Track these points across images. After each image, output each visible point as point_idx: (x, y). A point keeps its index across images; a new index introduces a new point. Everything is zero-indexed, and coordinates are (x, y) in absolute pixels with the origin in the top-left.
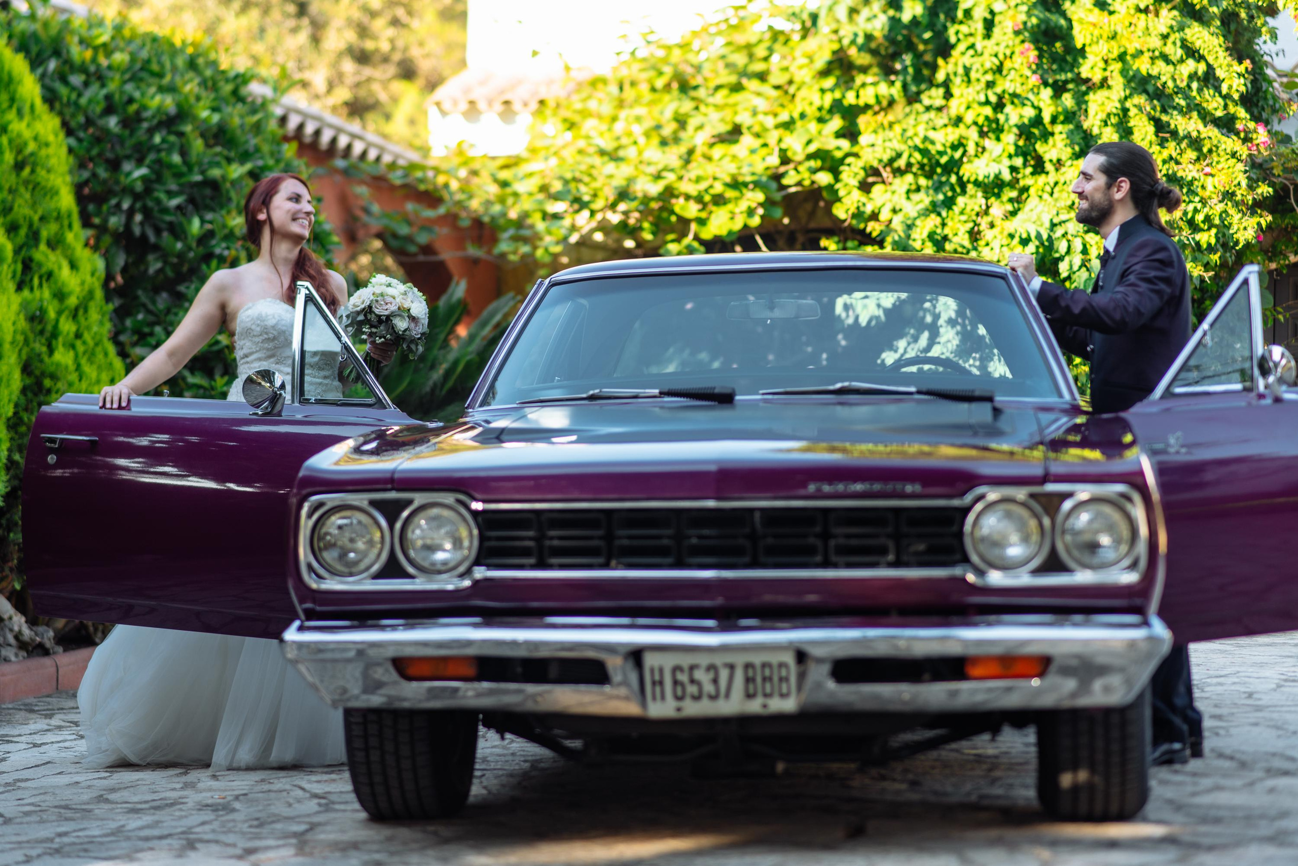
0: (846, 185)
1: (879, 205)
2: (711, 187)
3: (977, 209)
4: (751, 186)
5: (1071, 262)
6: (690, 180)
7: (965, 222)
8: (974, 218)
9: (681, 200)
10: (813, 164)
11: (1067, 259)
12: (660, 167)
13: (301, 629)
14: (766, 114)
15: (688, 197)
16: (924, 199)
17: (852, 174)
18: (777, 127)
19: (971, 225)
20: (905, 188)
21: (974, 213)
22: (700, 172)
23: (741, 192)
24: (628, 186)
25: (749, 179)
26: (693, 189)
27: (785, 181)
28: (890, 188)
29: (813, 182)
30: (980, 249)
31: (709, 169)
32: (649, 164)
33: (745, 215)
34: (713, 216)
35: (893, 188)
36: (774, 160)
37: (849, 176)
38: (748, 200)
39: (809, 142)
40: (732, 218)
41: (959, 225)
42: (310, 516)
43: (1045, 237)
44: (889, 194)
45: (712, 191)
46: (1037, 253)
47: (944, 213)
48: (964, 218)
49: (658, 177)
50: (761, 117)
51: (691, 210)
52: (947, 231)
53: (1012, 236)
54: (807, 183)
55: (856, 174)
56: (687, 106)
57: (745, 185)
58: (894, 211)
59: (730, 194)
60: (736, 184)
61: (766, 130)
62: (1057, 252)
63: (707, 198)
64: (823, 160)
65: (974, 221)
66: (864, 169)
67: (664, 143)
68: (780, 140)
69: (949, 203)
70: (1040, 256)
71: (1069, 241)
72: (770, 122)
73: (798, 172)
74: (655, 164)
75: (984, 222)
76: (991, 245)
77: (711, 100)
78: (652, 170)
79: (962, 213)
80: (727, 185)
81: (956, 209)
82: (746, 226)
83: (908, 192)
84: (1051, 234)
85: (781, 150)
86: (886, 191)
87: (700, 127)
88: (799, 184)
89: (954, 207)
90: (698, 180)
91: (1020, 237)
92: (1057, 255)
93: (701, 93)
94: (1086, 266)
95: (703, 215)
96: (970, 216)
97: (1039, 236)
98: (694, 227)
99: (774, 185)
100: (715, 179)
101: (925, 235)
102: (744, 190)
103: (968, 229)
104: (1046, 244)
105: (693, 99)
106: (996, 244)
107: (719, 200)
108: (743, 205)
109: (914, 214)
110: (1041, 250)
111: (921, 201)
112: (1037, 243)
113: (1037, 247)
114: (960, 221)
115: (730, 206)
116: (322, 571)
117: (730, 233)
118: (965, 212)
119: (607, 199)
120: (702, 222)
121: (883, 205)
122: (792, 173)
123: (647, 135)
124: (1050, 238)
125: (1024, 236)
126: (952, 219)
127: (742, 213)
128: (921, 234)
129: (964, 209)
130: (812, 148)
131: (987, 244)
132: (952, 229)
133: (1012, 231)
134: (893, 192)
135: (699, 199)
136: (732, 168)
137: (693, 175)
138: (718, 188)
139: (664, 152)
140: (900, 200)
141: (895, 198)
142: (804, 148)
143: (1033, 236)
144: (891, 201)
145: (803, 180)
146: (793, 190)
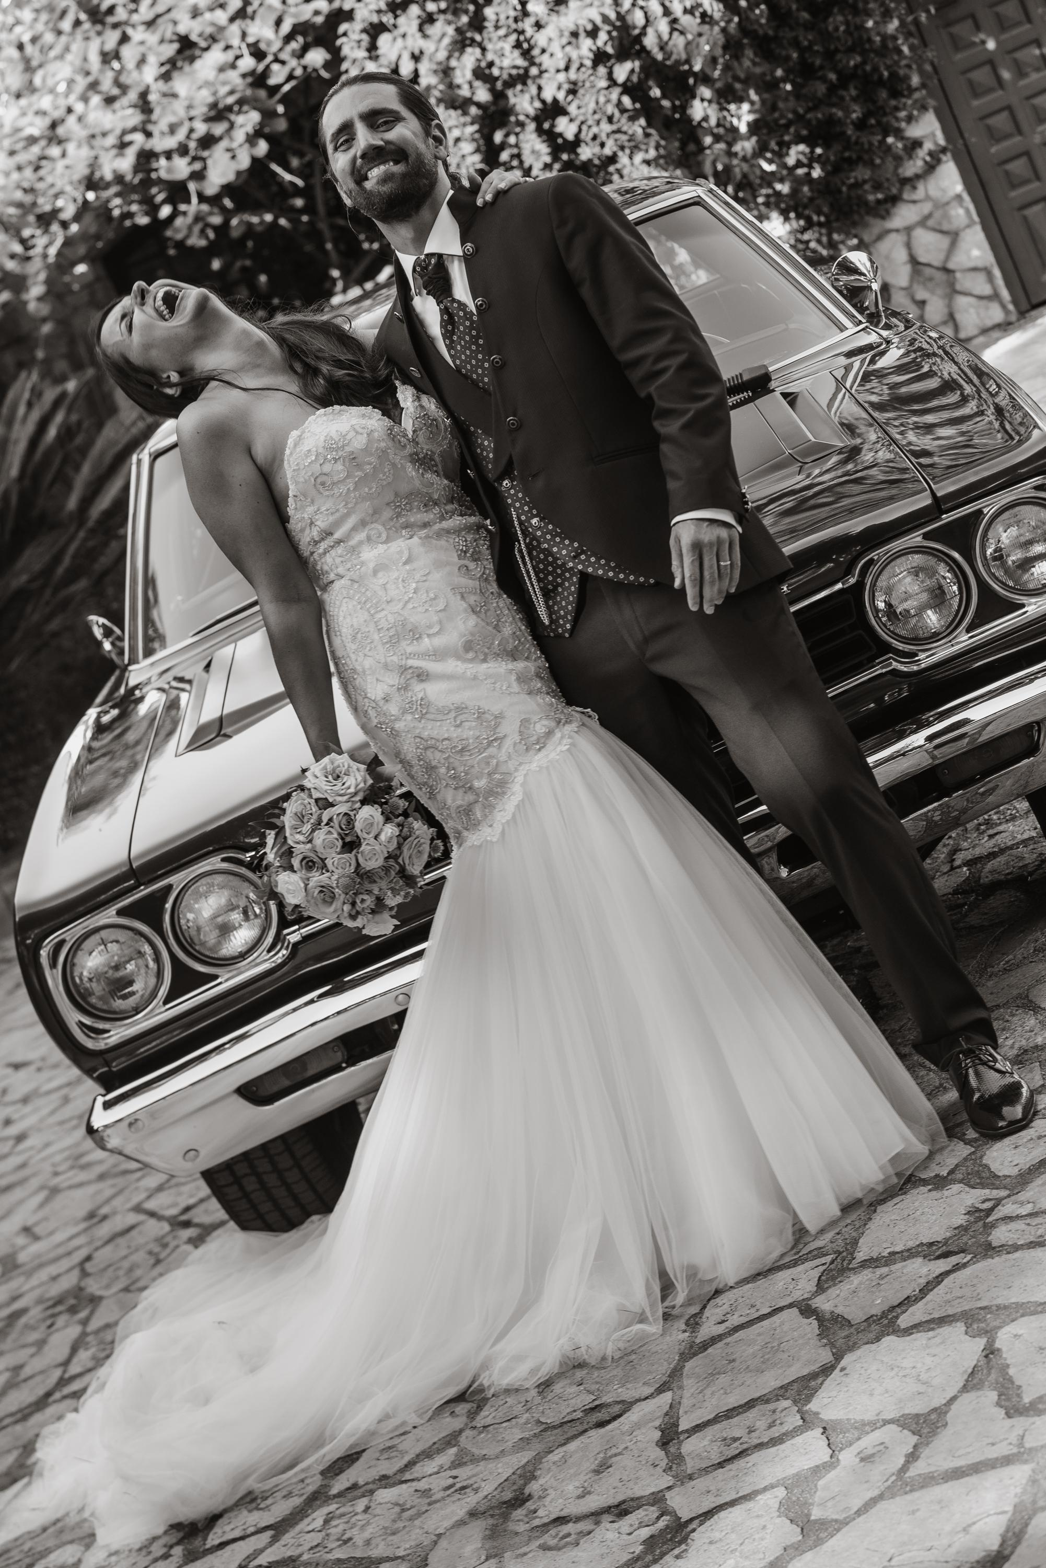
0: (354, 61)
1: (393, 58)
2: (192, 131)
3: (512, 14)
4: (236, 108)
5: (657, 31)
6: (163, 133)
7: (506, 36)
8: (514, 26)
9: (163, 162)
10: (294, 45)
11: (650, 31)
12: (118, 132)
13: (107, 1105)
14: (211, 9)
15: (168, 155)
16: (444, 30)
17: (355, 44)
18: (232, 20)
19: (514, 37)
20: (415, 24)
21: (511, 21)
22: (171, 119)
23: (230, 121)
24: (92, 173)
25: (230, 100)
26: (171, 143)
27: (272, 81)
28: (396, 33)
29: (305, 68)
30: (537, 61)
31: (178, 110)
32: (104, 135)
33: (247, 146)
34: (209, 162)
35: (401, 30)
36: (247, 63)
37: (352, 48)
38: (241, 126)
39: (278, 22)
40: (233, 157)
41: (501, 44)
42: (53, 965)
43: (613, 16)
44: (400, 41)
45: (195, 136)
46: (611, 38)
47: (478, 38)
48: (502, 32)
49: (122, 146)
50: (208, 16)
51: (181, 168)
52: (490, 56)
53: (575, 34)
54: (299, 72)
55: (359, 42)
56: (111, 38)
57: (229, 109)
58: (416, 58)
59: (218, 129)
60: (218, 113)
61: (221, 29)
62: (635, 27)
63: (192, 145)
64: (304, 34)
65: (515, 30)
66: (364, 31)
67: (109, 101)
68: (244, 35)
69: (478, 23)
70: (616, 43)
71: (642, 8)
72: (221, 17)
73: (283, 63)
74: (111, 131)
75: (527, 25)
76: (550, 50)
77: (135, 18)
78: (111, 140)
79: (497, 27)
80: (208, 120)
81: (489, 25)
82: (255, 160)
83: (421, 29)
84: (619, 9)
85: (248, 45)
86: (395, 39)
87: (142, 61)
88: (290, 77)
89: (486, 24)
90: (173, 129)
91: (586, 31)
92: (637, 32)
93: (121, 14)
94: (676, 30)
95: (197, 166)
96: (509, 27)
97: (606, 19)
98: (192, 187)
99: (262, 93)
100: (191, 119)
101: (469, 75)
102: (233, 117)
103: (513, 44)
104: (618, 24)
105: (115, 26)
106: (555, 47)
107: (208, 141)
108: (240, 135)
109: (442, 55)
110: (615, 34)
111: (444, 35)
112: (607, 28)
113: (609, 33)
114: (500, 38)
115: (224, 144)
116: (101, 1025)
117: (239, 173)
118: (500, 24)
119: (75, 200)
120: (199, 176)
121: (399, 57)
122: (275, 67)
123: (85, 99)
124: (620, 17)
125: (589, 27)
126: (490, 40)
127: (241, 146)
128: (464, 76)
129: (498, 21)
130: (286, 28)
131: (543, 51)
132: (495, 52)
133: (572, 27)
134: (404, 36)
135: (183, 150)
136: (205, 96)
137: (163, 125)
138: (201, 128)
139: (114, 111)
140: (416, 42)
141: (410, 42)
142: (277, 31)
143: (598, 20)
144: (405, 48)
145: (293, 70)
146: (286, 88)
